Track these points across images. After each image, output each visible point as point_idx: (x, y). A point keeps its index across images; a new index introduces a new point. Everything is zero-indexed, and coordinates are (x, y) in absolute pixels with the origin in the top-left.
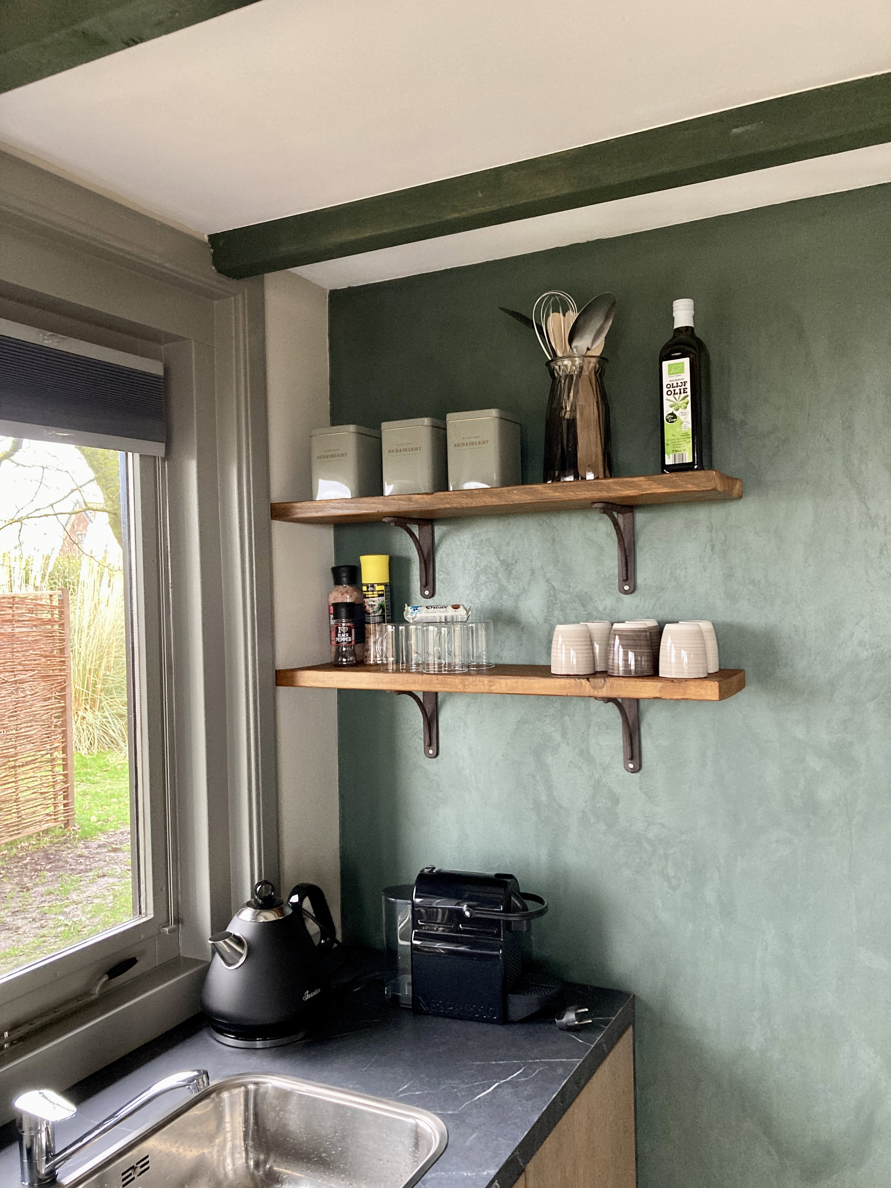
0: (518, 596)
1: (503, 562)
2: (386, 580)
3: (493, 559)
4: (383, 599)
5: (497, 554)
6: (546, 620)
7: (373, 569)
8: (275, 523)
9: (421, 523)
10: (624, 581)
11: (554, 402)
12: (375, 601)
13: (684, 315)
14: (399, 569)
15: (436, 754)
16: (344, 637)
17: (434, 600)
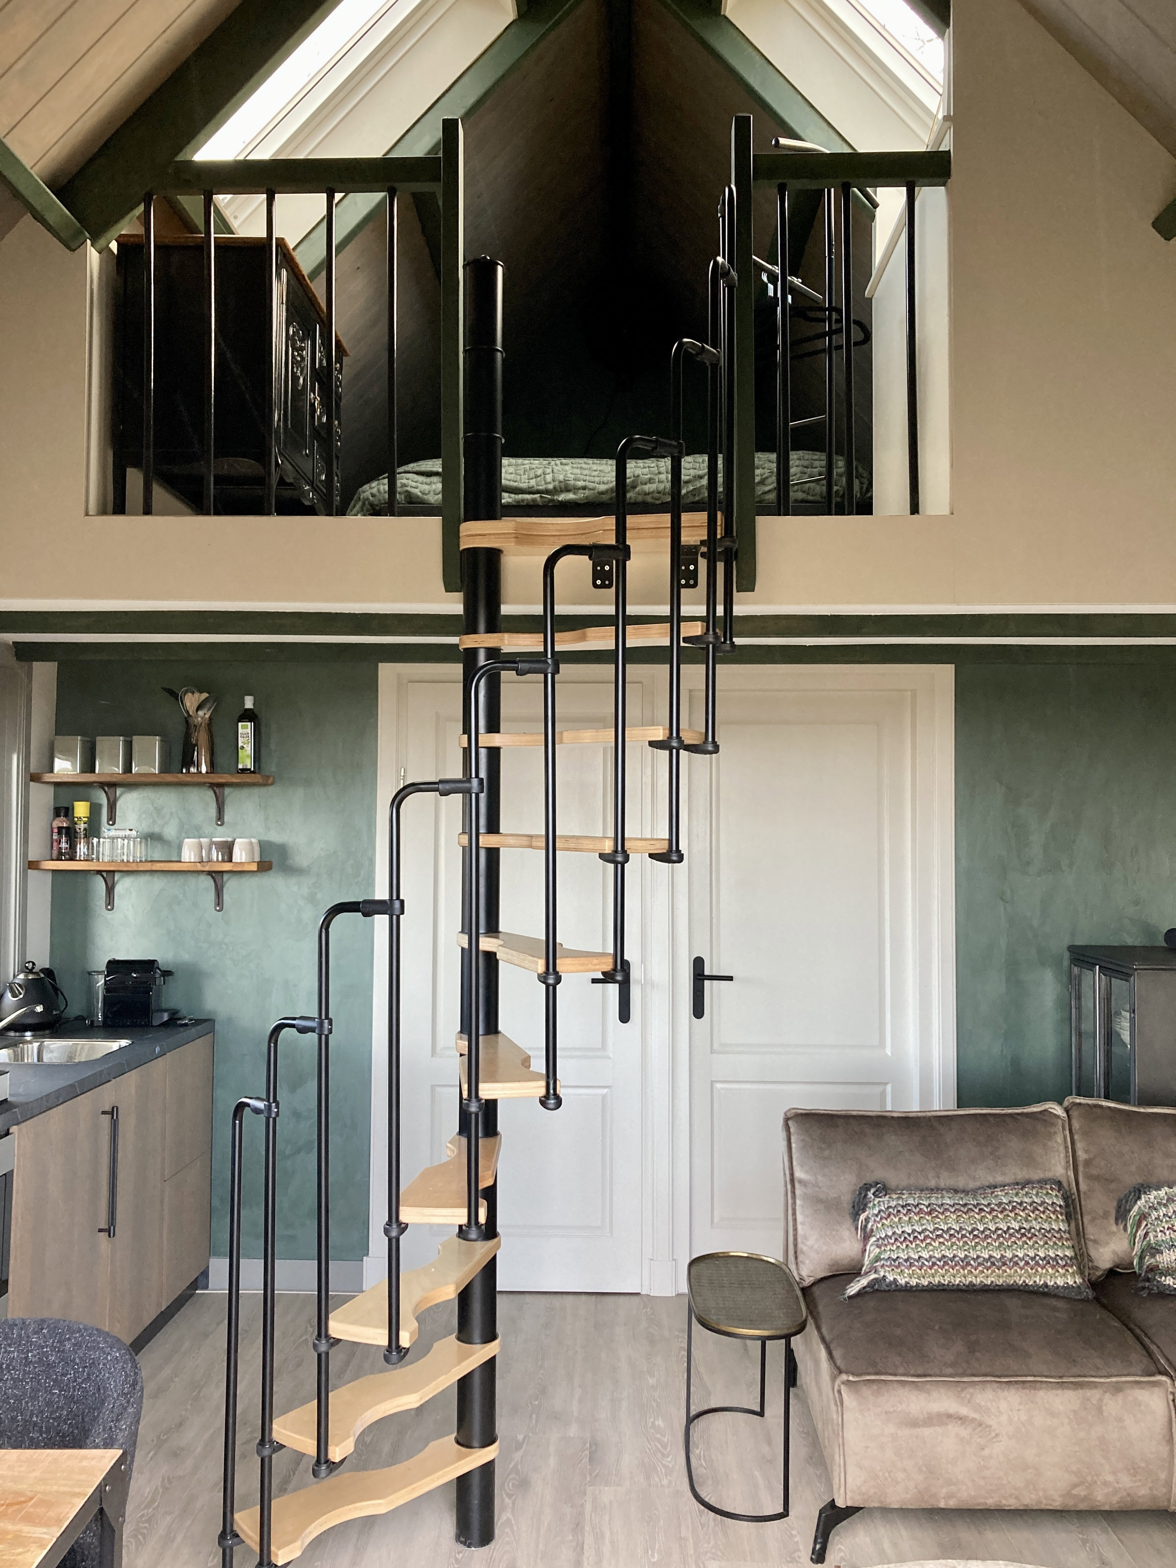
0: (163, 826)
1: (155, 808)
2: (88, 815)
3: (150, 806)
4: (86, 825)
5: (153, 804)
6: (178, 838)
7: (81, 809)
8: (32, 783)
9: (109, 786)
10: (219, 819)
11: (187, 736)
12: (81, 826)
13: (249, 703)
14: (95, 810)
15: (112, 909)
16: (64, 845)
17: (116, 826)
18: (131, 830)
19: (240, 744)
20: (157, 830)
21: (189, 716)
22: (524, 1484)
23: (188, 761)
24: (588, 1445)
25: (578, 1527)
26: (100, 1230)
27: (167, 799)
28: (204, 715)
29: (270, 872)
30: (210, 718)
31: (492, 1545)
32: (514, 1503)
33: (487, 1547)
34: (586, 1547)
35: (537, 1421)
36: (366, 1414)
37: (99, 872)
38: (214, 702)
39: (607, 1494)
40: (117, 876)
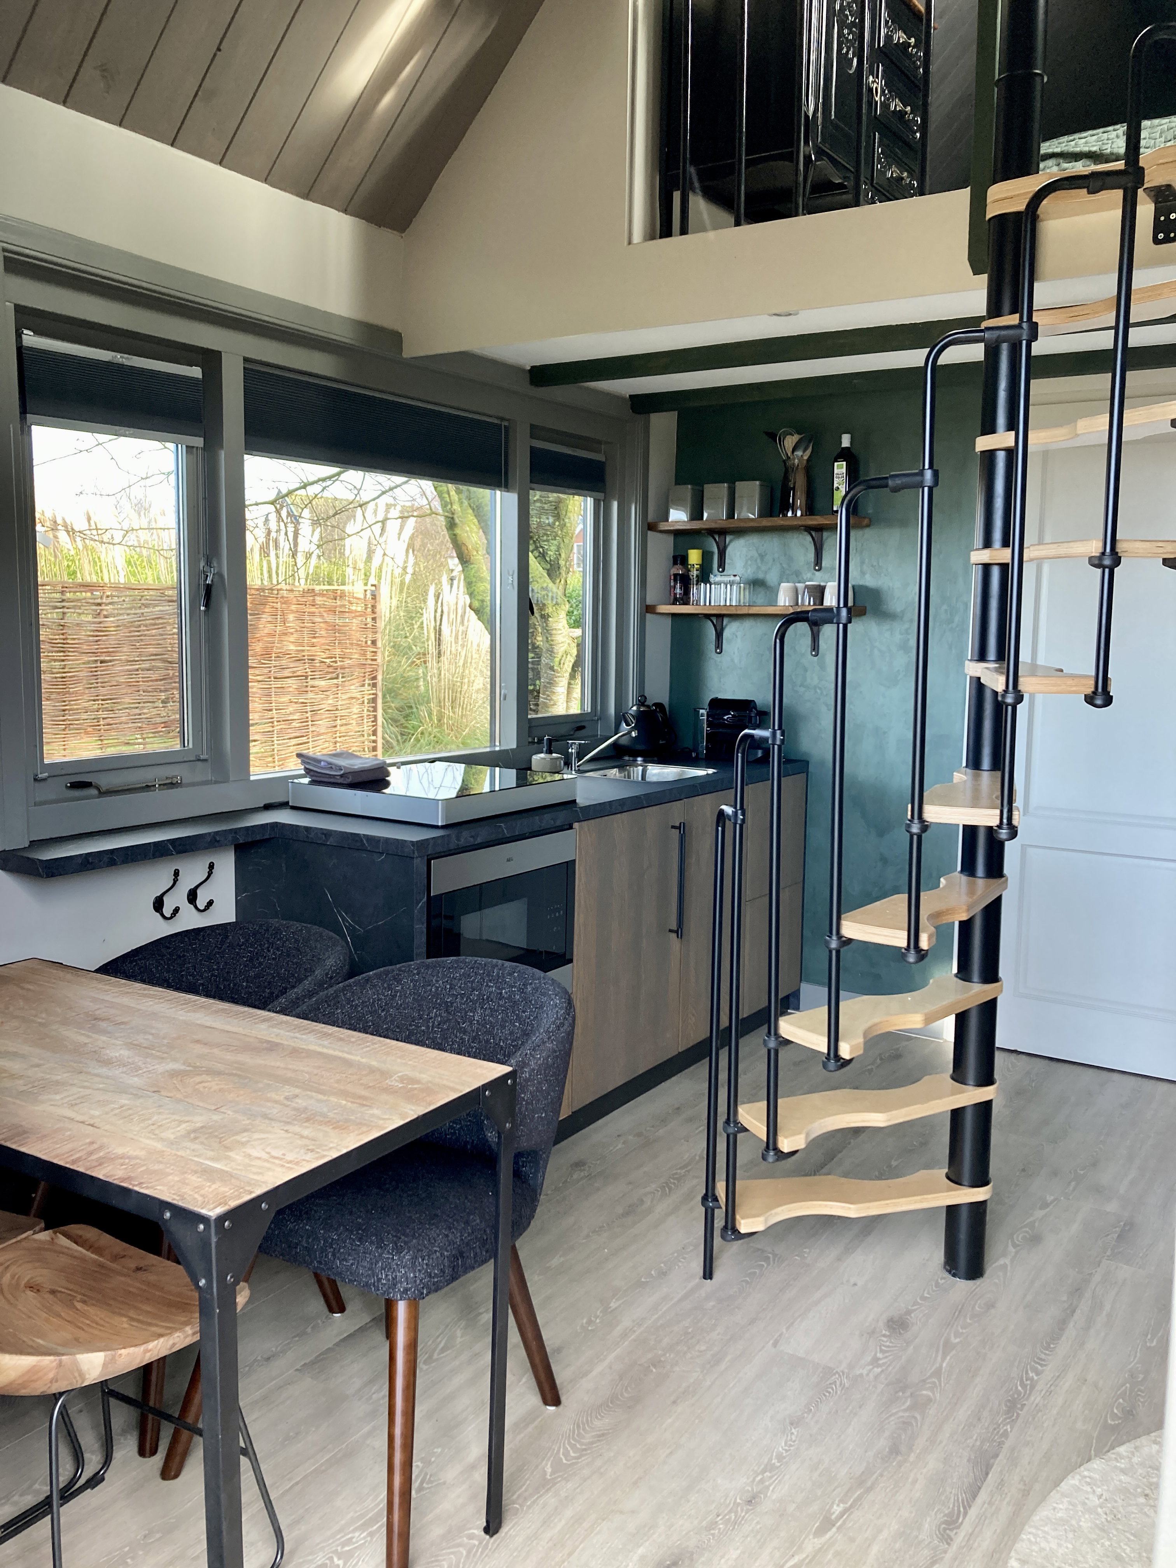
0: (765, 571)
1: (760, 555)
2: (700, 563)
3: (755, 553)
4: (698, 571)
5: (757, 551)
6: (775, 582)
7: (694, 557)
8: (649, 532)
9: (720, 533)
10: (816, 564)
11: (786, 478)
12: (694, 573)
13: (846, 441)
14: (706, 557)
15: (721, 652)
16: (678, 591)
17: (725, 573)
18: (735, 576)
19: (835, 485)
20: (761, 576)
21: (789, 458)
22: (1035, 1239)
23: (785, 506)
24: (1122, 1224)
25: (1077, 1291)
26: (671, 931)
27: (771, 544)
28: (802, 456)
29: (864, 618)
30: (808, 460)
31: (978, 1282)
32: (1017, 1253)
33: (971, 1283)
34: (1078, 1312)
35: (1074, 1190)
36: (827, 1119)
37: (708, 616)
38: (810, 442)
39: (1124, 1271)
40: (726, 620)
